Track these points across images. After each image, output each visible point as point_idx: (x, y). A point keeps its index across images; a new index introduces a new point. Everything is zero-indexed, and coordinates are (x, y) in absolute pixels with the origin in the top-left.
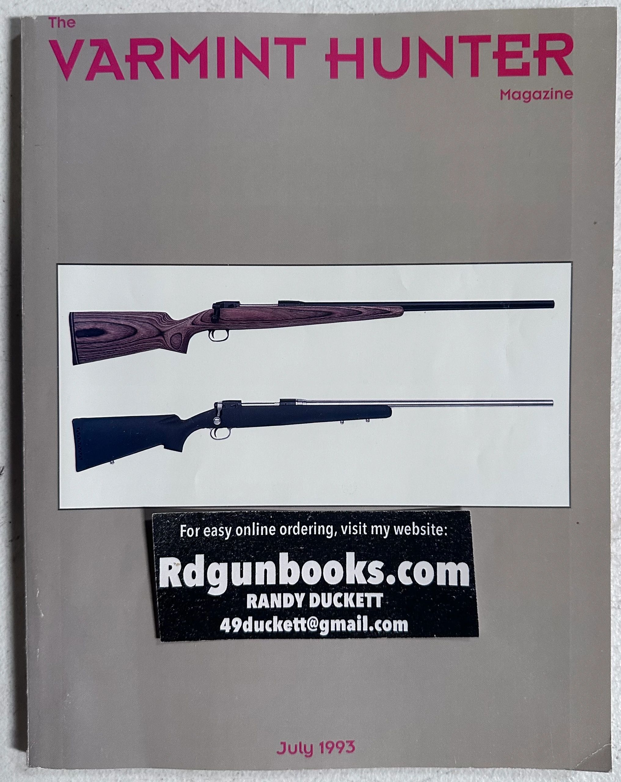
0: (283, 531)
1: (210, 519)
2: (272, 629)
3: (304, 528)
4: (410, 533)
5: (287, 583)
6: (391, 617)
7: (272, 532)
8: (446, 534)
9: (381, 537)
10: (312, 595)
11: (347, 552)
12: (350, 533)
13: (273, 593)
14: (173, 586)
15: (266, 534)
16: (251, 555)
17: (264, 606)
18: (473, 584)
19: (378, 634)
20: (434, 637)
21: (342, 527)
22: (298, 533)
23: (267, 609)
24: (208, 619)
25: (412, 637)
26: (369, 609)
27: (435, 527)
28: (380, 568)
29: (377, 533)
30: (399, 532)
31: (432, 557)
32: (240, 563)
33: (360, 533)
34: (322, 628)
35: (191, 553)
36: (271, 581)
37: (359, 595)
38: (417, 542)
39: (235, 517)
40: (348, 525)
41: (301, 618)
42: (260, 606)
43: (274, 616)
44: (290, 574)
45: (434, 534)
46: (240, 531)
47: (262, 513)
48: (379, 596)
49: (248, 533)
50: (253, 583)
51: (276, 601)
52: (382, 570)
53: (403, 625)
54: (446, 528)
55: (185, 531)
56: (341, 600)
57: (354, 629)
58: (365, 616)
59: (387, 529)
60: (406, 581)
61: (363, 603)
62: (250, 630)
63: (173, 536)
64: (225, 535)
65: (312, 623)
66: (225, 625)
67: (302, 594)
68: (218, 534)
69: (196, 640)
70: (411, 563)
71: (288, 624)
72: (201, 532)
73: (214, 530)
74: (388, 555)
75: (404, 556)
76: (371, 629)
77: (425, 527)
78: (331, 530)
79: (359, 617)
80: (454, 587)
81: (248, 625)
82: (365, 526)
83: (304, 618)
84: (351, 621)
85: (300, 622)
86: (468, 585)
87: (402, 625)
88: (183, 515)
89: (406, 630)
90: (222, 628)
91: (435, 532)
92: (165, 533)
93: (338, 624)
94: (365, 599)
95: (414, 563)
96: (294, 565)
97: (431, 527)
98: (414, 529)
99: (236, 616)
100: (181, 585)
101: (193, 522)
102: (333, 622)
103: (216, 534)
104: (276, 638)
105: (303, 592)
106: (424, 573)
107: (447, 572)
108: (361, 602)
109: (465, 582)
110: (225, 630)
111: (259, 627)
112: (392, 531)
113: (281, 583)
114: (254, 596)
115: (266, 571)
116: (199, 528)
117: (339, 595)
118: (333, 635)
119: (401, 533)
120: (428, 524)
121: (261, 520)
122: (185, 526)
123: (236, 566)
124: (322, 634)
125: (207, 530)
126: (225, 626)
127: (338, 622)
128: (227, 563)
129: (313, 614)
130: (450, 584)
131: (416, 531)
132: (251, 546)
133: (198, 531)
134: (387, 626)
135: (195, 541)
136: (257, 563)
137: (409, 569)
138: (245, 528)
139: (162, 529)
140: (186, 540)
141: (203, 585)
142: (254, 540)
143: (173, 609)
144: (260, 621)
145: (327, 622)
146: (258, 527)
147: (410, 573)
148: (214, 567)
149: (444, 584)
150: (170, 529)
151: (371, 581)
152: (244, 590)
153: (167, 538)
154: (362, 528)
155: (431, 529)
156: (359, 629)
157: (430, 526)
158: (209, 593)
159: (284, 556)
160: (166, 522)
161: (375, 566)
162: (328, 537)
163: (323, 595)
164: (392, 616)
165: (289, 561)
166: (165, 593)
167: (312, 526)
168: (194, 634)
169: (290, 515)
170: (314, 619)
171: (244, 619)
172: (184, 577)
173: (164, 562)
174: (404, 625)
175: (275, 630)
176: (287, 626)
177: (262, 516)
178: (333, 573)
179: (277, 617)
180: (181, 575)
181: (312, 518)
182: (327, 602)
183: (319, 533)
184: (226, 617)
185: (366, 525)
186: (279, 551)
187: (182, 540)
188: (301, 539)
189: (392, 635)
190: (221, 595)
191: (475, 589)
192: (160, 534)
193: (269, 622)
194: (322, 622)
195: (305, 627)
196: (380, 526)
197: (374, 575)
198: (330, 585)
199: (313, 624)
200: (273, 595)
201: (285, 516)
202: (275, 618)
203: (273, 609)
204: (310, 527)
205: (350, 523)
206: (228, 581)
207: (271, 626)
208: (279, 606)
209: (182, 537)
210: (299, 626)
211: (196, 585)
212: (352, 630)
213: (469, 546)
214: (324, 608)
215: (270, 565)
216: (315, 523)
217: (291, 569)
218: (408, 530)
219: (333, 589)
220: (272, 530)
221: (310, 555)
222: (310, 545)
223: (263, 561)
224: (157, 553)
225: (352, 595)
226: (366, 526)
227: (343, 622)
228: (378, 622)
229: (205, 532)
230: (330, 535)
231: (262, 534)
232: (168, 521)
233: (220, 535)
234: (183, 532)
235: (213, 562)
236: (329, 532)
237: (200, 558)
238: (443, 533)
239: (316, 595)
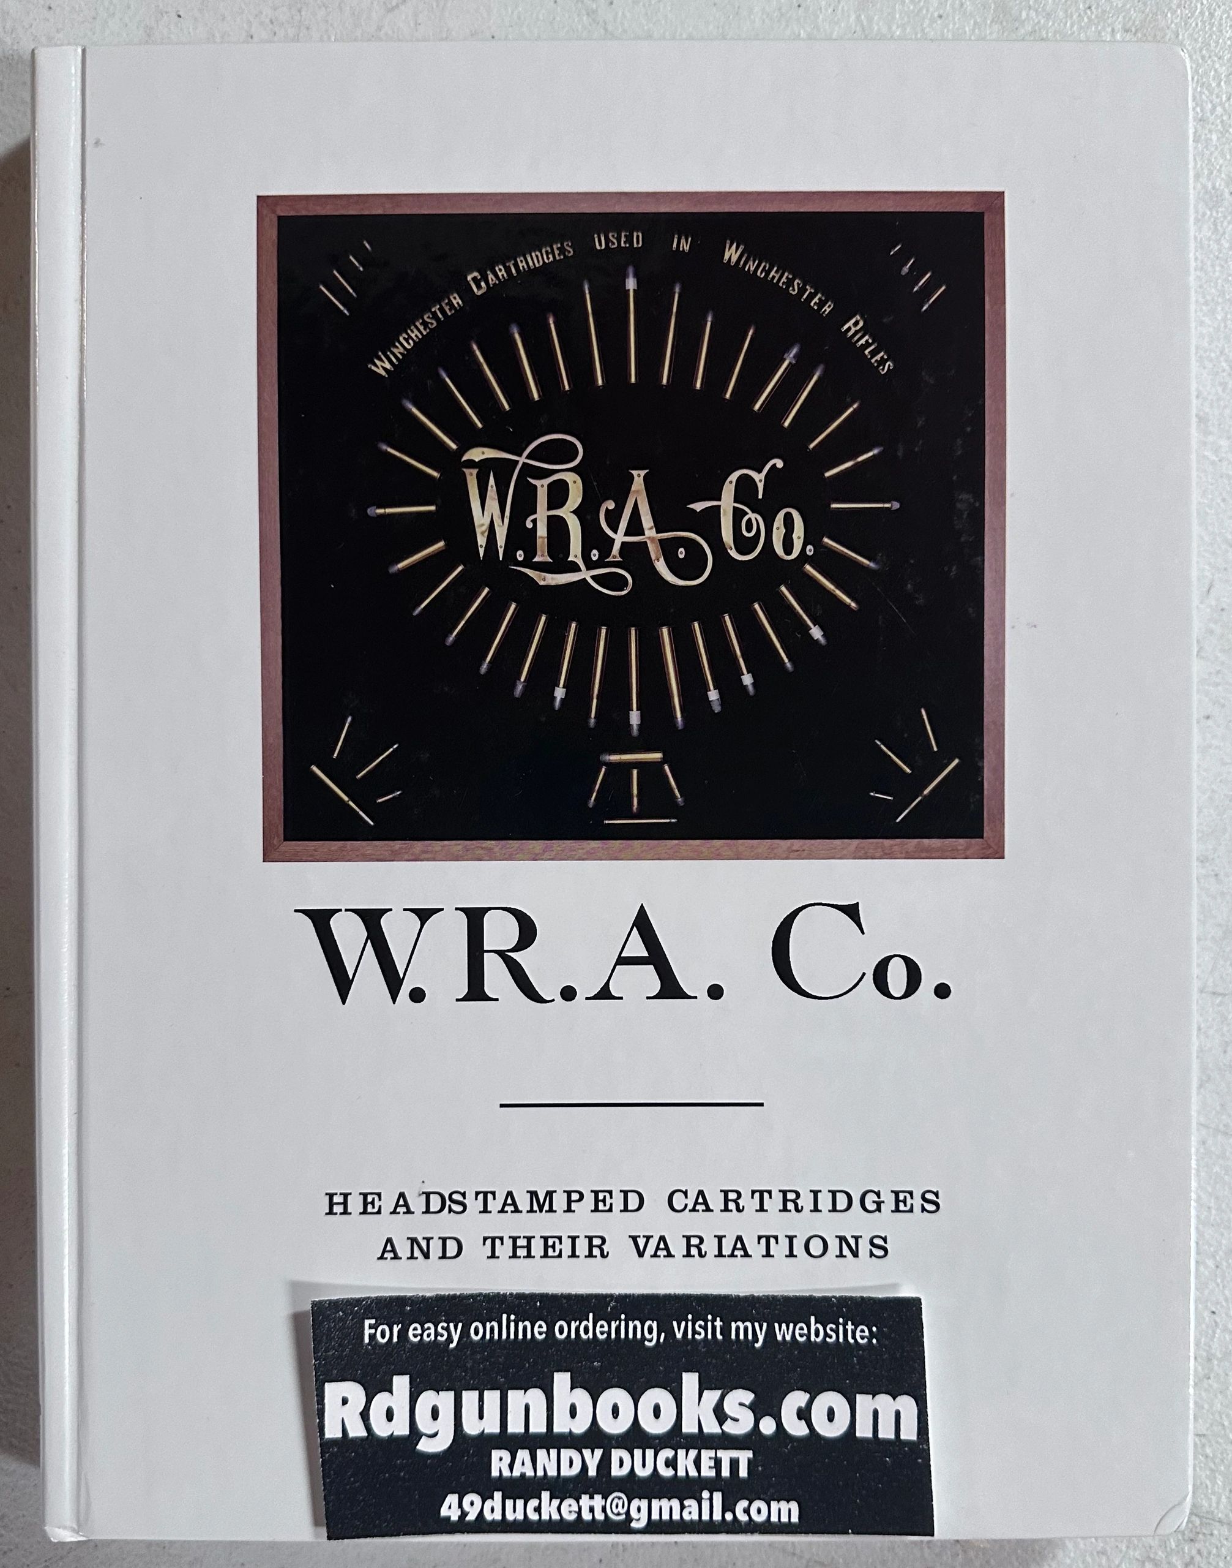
0: (561, 1332)
1: (419, 1309)
2: (540, 1515)
3: (602, 1326)
4: (805, 1338)
5: (568, 1431)
6: (766, 1493)
7: (540, 1333)
8: (874, 1341)
9: (748, 1345)
10: (616, 1454)
11: (684, 1374)
12: (690, 1336)
13: (541, 1448)
14: (352, 1434)
15: (529, 1336)
16: (499, 1377)
17: (525, 1473)
18: (925, 1436)
19: (741, 1525)
20: (848, 1533)
21: (675, 1324)
22: (591, 1335)
23: (530, 1478)
24: (417, 1497)
25: (806, 1533)
26: (726, 1479)
27: (853, 1327)
28: (747, 1403)
29: (742, 1337)
30: (784, 1336)
31: (846, 1383)
32: (477, 1392)
33: (710, 1336)
34: (634, 1513)
35: (385, 1373)
36: (538, 1426)
37: (707, 1455)
38: (820, 1354)
39: (469, 1304)
40: (687, 1321)
41: (595, 1496)
42: (516, 1473)
43: (543, 1492)
44: (573, 1412)
45: (851, 1341)
46: (478, 1332)
47: (521, 1296)
48: (744, 1456)
49: (493, 1334)
50: (502, 1429)
51: (547, 1462)
52: (752, 1407)
53: (790, 1511)
54: (874, 1329)
55: (373, 1331)
56: (672, 1463)
57: (696, 1517)
58: (718, 1493)
59: (761, 1329)
60: (796, 1428)
61: (714, 1470)
62: (498, 1516)
63: (348, 1342)
64: (450, 1339)
65: (616, 1505)
66: (450, 1507)
67: (596, 1450)
68: (436, 1337)
69: (395, 1536)
70: (808, 1396)
71: (570, 1505)
72: (403, 1334)
73: (429, 1328)
74: (763, 1377)
75: (792, 1381)
76: (729, 1516)
77: (834, 1326)
78: (652, 1329)
79: (706, 1494)
80: (887, 1442)
81: (494, 1508)
82: (718, 1323)
83: (600, 1496)
84: (690, 1503)
85: (592, 1503)
86: (913, 1437)
87: (788, 1511)
88: (369, 1302)
89: (795, 1519)
90: (444, 1512)
91: (854, 1337)
92: (334, 1337)
93: (666, 1508)
94: (718, 1463)
95: (813, 1394)
96: (582, 1398)
97: (847, 1327)
98: (815, 1331)
99: (470, 1490)
100: (365, 1434)
101: (388, 1313)
102: (655, 1503)
103: (432, 1337)
104: (547, 1532)
105: (597, 1448)
106: (831, 1415)
107: (876, 1413)
108: (710, 1467)
109: (909, 1433)
110: (450, 1517)
111: (514, 1511)
112: (771, 1334)
113: (557, 1429)
114: (506, 1455)
115: (527, 1408)
116: (400, 1326)
117: (668, 1453)
118: (654, 1527)
119: (788, 1338)
120: (841, 1320)
121: (518, 1309)
122: (373, 1321)
123: (470, 1398)
124: (634, 1525)
125: (415, 1329)
126: (450, 1510)
127: (665, 1503)
128: (453, 1392)
129: (617, 1489)
130: (880, 1436)
131: (817, 1335)
132: (500, 1360)
133: (398, 1331)
134: (759, 1511)
135: (393, 1351)
136: (510, 1392)
137: (803, 1405)
138: (488, 1325)
139: (329, 1329)
140: (374, 1348)
141: (407, 1432)
142: (505, 1348)
143: (350, 1478)
144: (518, 1501)
145: (644, 1504)
146: (512, 1325)
147: (804, 1414)
148: (428, 1399)
149: (870, 1435)
150: (344, 1328)
151: (730, 1428)
152: (486, 1443)
153: (340, 1345)
154: (714, 1328)
155: (845, 1331)
156: (706, 1517)
157: (845, 1324)
158: (418, 1447)
159: (562, 1380)
160: (338, 1315)
161: (739, 1400)
162: (647, 1343)
163: (638, 1453)
164: (769, 1494)
165: (572, 1389)
166: (336, 1450)
167: (618, 1322)
168: (392, 1524)
169: (574, 1300)
170: (619, 1498)
171: (486, 1496)
172: (371, 1418)
173: (333, 1391)
174: (792, 1510)
175: (545, 1517)
176: (569, 1510)
177: (520, 1305)
178: (657, 1411)
179: (548, 1493)
180: (365, 1415)
181: (617, 1306)
182: (644, 1465)
183: (631, 1336)
184: (450, 1493)
185: (721, 1321)
186: (554, 1369)
187: (367, 1348)
188: (595, 1348)
189: (767, 1528)
190: (440, 1452)
191: (928, 1445)
192: (324, 1337)
193: (533, 1503)
194: (636, 1503)
195: (603, 1511)
196: (749, 1324)
197: (736, 1416)
198: (651, 1434)
199: (617, 1507)
200: (541, 1454)
201: (565, 1301)
202: (546, 1495)
203: (540, 1477)
204: (614, 1325)
205: (690, 1317)
206: (455, 1425)
207: (538, 1509)
208: (552, 1472)
209: (369, 1344)
210: (592, 1510)
211: (395, 1434)
212: (691, 1520)
213: (919, 1365)
214: (639, 1477)
215: (535, 1397)
216: (623, 1316)
217: (577, 1405)
218: (801, 1332)
219: (657, 1443)
220: (539, 1330)
221: (613, 1378)
222: (612, 1359)
223: (521, 1389)
224: (320, 1376)
225: (693, 1453)
226: (721, 1323)
227: (675, 1503)
228: (743, 1504)
229: (411, 1333)
230: (651, 1340)
231: (520, 1336)
232: (341, 1314)
233: (439, 1338)
234: (370, 1335)
235: (427, 1390)
236: (650, 1334)
237: (401, 1383)
238: (870, 1341)
239: (625, 1454)
